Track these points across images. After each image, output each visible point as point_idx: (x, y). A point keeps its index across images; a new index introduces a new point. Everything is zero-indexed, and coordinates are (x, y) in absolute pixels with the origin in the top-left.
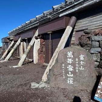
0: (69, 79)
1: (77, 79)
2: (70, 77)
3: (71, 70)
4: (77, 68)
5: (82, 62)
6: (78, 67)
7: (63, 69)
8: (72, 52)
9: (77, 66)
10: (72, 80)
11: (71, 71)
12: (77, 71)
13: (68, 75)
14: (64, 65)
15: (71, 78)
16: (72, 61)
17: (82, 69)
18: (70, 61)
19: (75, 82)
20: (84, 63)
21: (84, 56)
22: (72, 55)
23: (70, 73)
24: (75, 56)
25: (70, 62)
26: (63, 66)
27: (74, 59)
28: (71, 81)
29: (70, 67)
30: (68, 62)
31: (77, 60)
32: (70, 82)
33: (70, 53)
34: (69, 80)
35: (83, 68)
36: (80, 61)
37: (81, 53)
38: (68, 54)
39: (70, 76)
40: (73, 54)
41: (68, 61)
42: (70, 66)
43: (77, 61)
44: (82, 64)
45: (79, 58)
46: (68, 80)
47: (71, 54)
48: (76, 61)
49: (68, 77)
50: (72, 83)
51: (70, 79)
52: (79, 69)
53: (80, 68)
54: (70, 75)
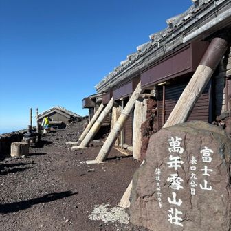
0: (172, 211)
1: (194, 217)
2: (175, 207)
3: (178, 189)
4: (193, 184)
5: (206, 169)
6: (195, 181)
7: (158, 181)
8: (181, 139)
9: (193, 179)
10: (179, 215)
11: (176, 191)
12: (193, 192)
13: (169, 199)
14: (159, 173)
15: (176, 210)
16: (182, 162)
17: (206, 188)
18: (176, 162)
19: (188, 224)
20: (211, 170)
21: (212, 151)
22: (181, 146)
23: (174, 195)
24: (188, 149)
25: (176, 166)
26: (157, 175)
27: (186, 157)
28: (177, 218)
29: (174, 178)
30: (171, 166)
31: (194, 160)
32: (174, 220)
33: (175, 140)
34: (173, 216)
35: (208, 187)
36: (200, 164)
37: (203, 144)
38: (171, 143)
39: (174, 202)
40: (184, 145)
41: (171, 163)
42: (174, 176)
43: (194, 165)
44: (206, 174)
45: (199, 157)
46: (169, 213)
47: (179, 143)
48: (192, 165)
49: (169, 206)
50: (181, 225)
51: (174, 211)
52: (197, 188)
53: (201, 186)
54: (175, 200)
